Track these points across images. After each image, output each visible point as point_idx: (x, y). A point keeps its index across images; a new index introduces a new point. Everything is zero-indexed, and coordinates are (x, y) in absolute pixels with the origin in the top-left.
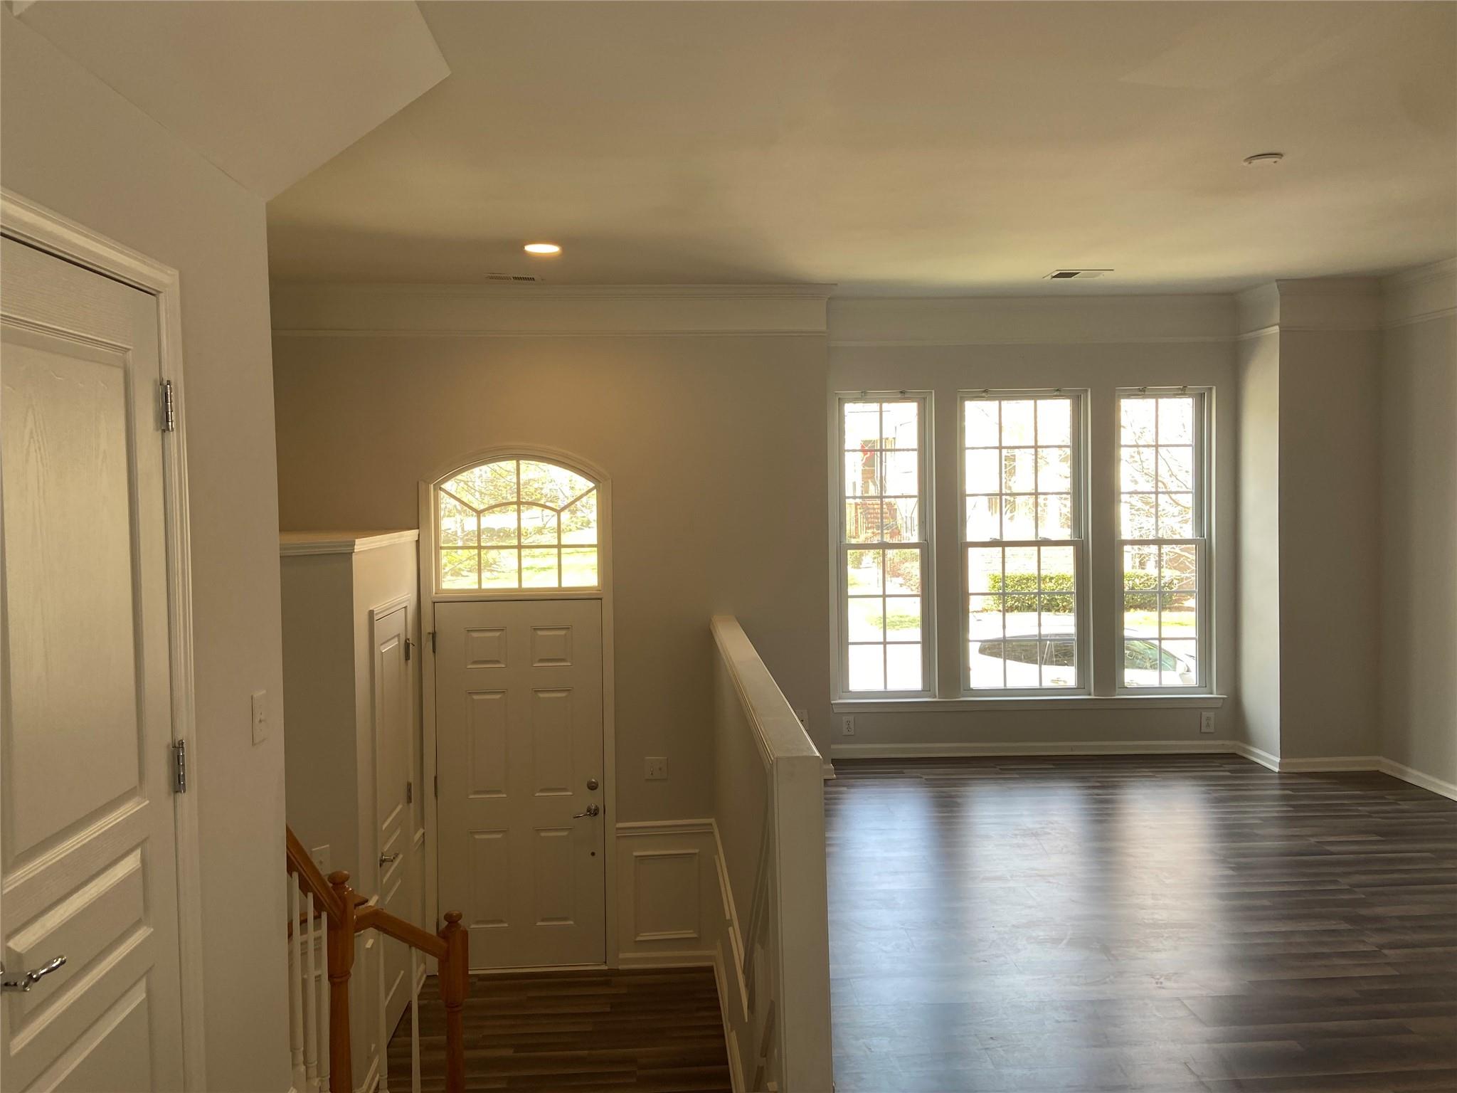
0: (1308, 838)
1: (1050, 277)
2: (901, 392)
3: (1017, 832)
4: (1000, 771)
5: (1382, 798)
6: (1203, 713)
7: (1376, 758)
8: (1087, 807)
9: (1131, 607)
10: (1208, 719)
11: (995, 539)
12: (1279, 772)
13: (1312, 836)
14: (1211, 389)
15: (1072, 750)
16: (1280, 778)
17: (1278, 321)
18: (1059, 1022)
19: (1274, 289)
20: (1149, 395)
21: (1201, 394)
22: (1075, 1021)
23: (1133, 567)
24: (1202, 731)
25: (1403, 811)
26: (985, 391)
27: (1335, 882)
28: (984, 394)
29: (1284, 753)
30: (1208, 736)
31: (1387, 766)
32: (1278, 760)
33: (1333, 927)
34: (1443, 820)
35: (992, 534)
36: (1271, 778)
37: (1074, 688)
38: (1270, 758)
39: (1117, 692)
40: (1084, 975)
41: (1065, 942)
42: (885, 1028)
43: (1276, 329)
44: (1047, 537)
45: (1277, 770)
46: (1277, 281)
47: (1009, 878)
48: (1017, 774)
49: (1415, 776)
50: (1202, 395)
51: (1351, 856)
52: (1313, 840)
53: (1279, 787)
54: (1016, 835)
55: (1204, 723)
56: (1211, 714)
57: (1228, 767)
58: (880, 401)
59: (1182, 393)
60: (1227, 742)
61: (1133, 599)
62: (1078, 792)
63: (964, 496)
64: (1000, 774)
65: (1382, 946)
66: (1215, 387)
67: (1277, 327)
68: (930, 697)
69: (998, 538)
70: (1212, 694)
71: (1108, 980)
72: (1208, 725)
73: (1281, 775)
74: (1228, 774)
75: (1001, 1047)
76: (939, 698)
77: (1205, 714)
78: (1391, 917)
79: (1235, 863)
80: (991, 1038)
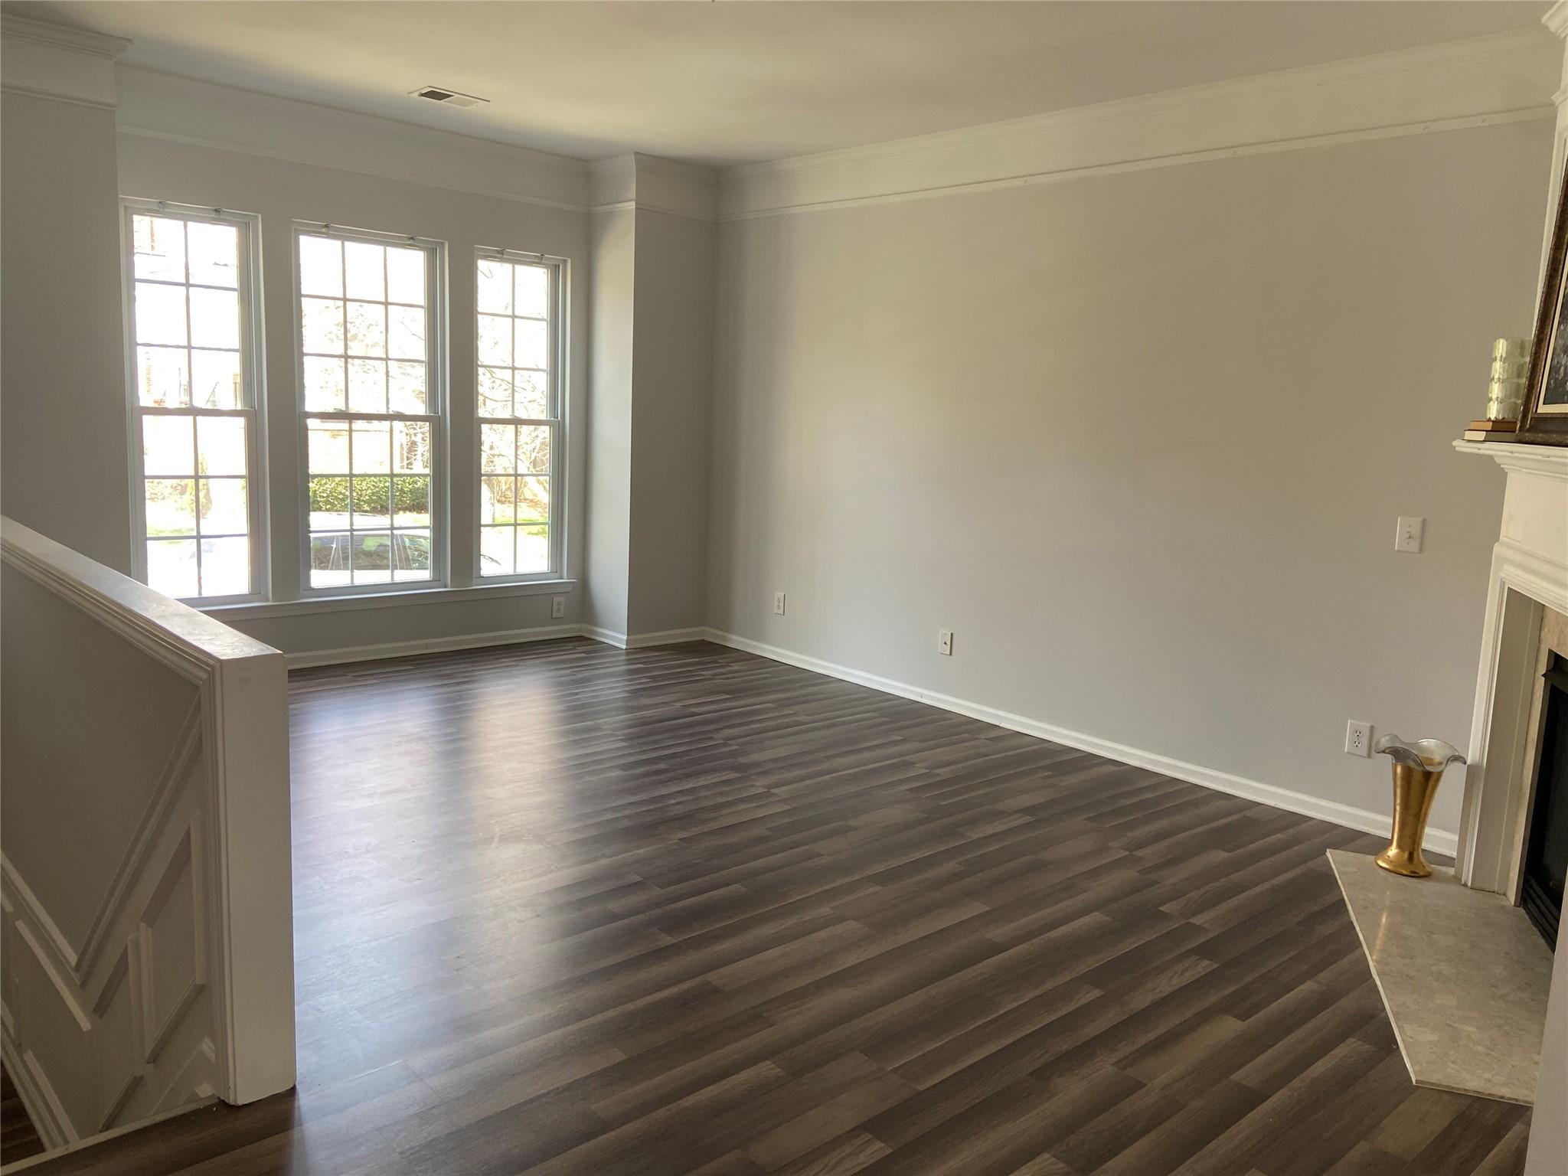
0: (673, 704)
1: (417, 93)
2: (216, 210)
3: (400, 739)
4: (353, 678)
5: (716, 662)
6: (555, 599)
7: (702, 628)
8: (440, 706)
9: (400, 509)
10: (559, 604)
11: (341, 410)
12: (626, 649)
13: (676, 701)
14: (565, 261)
15: (427, 648)
16: (628, 654)
17: (634, 197)
18: (523, 921)
19: (631, 163)
20: (508, 259)
21: (556, 265)
22: (538, 916)
23: (402, 467)
24: (554, 616)
25: (736, 672)
26: (326, 226)
27: (710, 738)
28: (324, 230)
29: (631, 630)
30: (559, 620)
31: (711, 634)
32: (625, 637)
33: (725, 778)
34: (768, 675)
35: (336, 404)
36: (621, 655)
37: (430, 581)
38: (616, 636)
39: (474, 582)
40: (528, 868)
41: (496, 840)
42: (328, 981)
43: (632, 206)
44: (400, 411)
45: (624, 647)
46: (635, 153)
47: (411, 788)
48: (375, 679)
49: (736, 641)
50: (557, 267)
51: (714, 714)
52: (678, 705)
53: (625, 663)
54: (400, 742)
55: (555, 607)
56: (561, 599)
57: (580, 649)
58: (185, 218)
59: (538, 262)
60: (574, 626)
61: (402, 501)
62: (430, 692)
63: (302, 354)
64: (353, 681)
65: (769, 787)
66: (569, 260)
67: (634, 203)
68: (260, 601)
69: (344, 409)
70: (562, 578)
71: (553, 867)
72: (559, 610)
73: (628, 651)
74: (584, 655)
75: (472, 963)
76: (273, 601)
77: (556, 599)
78: (766, 761)
79: (624, 735)
80: (458, 957)
